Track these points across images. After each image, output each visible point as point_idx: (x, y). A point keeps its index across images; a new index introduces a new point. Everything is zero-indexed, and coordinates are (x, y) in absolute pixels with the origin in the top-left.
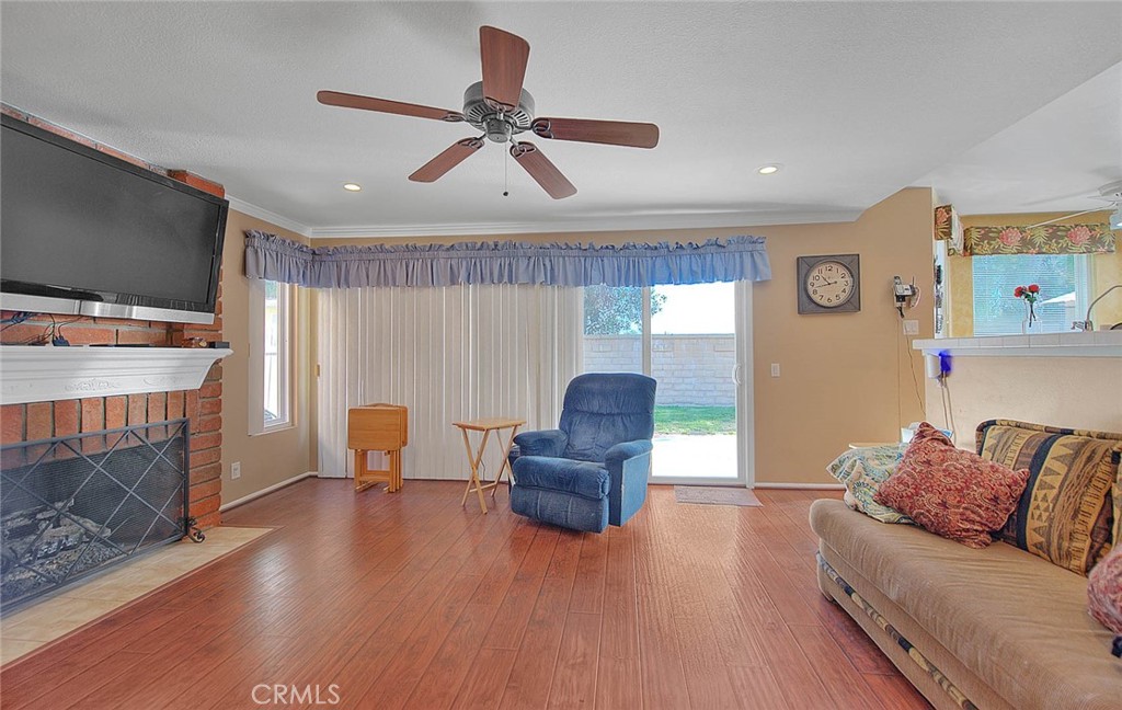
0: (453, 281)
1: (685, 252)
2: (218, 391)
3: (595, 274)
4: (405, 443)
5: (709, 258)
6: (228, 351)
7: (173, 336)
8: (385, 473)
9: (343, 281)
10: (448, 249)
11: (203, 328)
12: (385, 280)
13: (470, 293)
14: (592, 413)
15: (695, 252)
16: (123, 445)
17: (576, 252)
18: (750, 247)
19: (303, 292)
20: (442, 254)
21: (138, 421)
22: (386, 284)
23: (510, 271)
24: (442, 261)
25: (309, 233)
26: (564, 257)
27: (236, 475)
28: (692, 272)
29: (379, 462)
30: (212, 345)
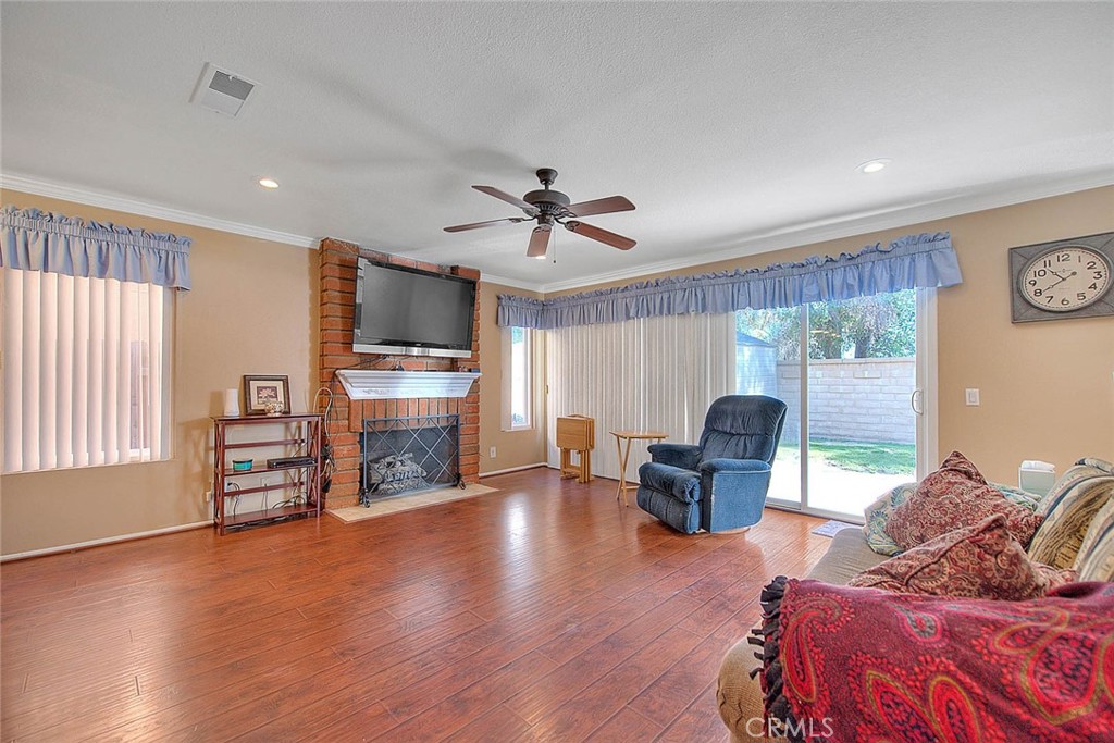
0: (628, 317)
1: (837, 265)
2: (476, 400)
3: (742, 299)
4: (592, 447)
5: (868, 268)
6: (480, 374)
7: (453, 365)
8: (578, 468)
9: (559, 323)
10: (623, 291)
11: (467, 360)
12: (583, 320)
13: (640, 325)
14: (725, 433)
15: (852, 262)
16: (426, 426)
17: (723, 280)
18: (927, 247)
19: (539, 333)
20: (620, 295)
21: (434, 414)
22: (584, 323)
23: (669, 304)
24: (620, 301)
25: (542, 289)
26: (714, 285)
27: (493, 455)
28: (850, 287)
29: (575, 459)
30: (470, 371)
